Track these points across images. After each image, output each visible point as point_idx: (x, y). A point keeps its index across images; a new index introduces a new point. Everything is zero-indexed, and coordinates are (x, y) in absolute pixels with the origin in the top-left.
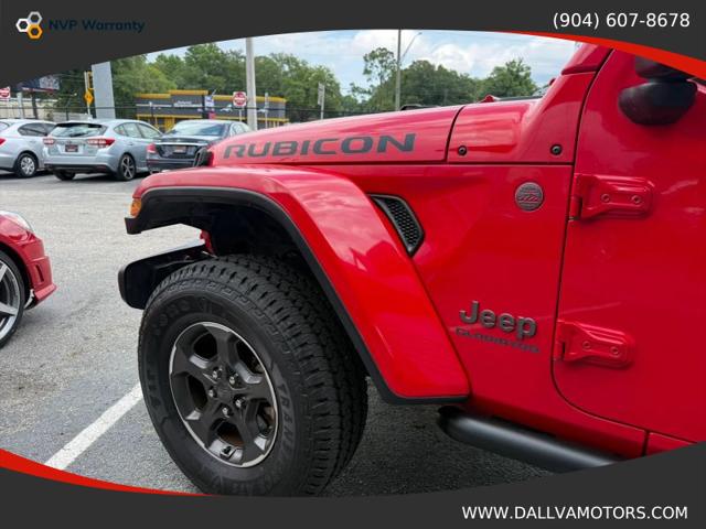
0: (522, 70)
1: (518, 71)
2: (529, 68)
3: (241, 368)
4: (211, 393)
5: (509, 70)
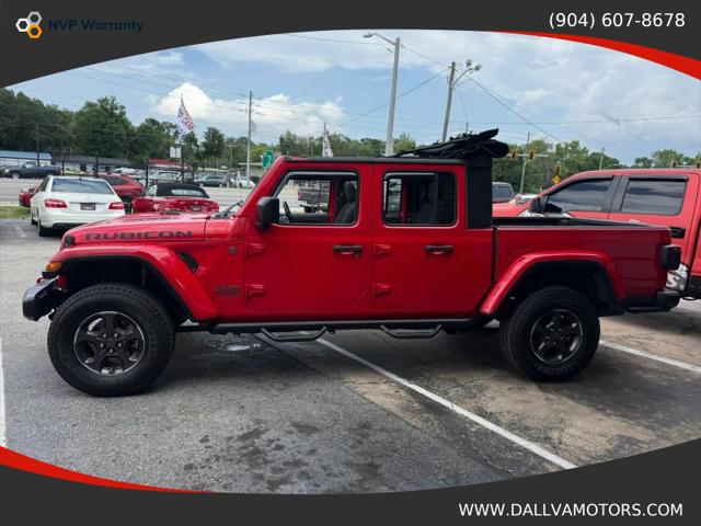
0: (116, 109)
1: (112, 109)
2: (123, 107)
3: (118, 330)
4: (102, 345)
5: (102, 106)
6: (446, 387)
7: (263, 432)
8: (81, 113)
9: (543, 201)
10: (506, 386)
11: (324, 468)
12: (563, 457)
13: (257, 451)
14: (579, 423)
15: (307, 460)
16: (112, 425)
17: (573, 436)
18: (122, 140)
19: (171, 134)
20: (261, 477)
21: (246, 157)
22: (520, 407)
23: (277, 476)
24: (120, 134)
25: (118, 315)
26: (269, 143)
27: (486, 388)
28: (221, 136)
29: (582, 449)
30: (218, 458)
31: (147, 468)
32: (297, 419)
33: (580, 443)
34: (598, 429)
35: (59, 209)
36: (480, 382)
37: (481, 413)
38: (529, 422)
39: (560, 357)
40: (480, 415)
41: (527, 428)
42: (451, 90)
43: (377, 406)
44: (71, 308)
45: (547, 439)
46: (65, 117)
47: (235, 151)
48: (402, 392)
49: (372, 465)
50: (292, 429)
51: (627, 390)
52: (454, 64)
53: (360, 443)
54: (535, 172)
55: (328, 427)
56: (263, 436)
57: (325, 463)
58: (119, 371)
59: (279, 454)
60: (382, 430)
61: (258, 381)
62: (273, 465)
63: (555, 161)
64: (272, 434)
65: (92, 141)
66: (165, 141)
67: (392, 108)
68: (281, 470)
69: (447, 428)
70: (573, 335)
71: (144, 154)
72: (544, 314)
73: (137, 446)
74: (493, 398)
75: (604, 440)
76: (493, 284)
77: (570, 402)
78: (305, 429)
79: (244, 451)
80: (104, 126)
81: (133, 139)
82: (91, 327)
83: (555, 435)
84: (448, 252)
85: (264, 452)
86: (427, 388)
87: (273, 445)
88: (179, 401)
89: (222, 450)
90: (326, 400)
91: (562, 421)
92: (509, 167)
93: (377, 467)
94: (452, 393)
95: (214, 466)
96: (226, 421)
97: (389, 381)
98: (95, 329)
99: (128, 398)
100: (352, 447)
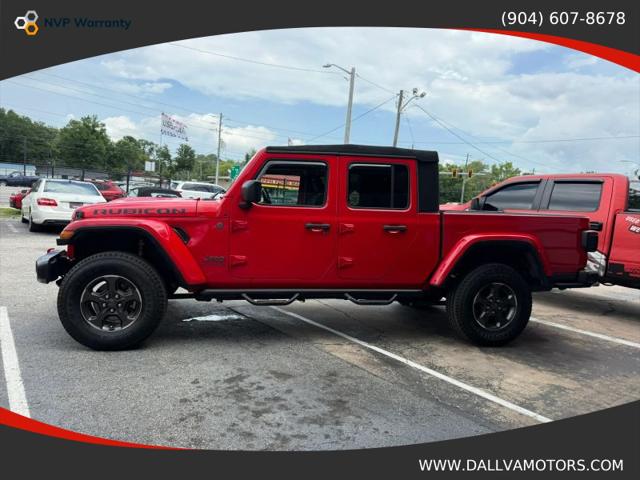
0: (98, 126)
1: (94, 126)
2: (104, 125)
3: (119, 292)
4: (104, 305)
5: (84, 124)
6: (401, 348)
7: (244, 377)
8: (65, 130)
9: (482, 201)
10: (452, 349)
11: (300, 403)
12: (502, 398)
13: (241, 391)
14: (516, 376)
15: (284, 396)
16: (114, 371)
17: (510, 384)
18: (101, 154)
19: (147, 150)
20: (246, 408)
21: (214, 172)
22: (465, 364)
23: (260, 408)
24: (100, 149)
25: (120, 279)
26: (235, 160)
27: (436, 349)
28: (192, 152)
29: (518, 393)
30: (208, 395)
31: (148, 401)
32: (275, 368)
33: (516, 389)
34: (531, 380)
35: (49, 207)
36: (430, 345)
37: (432, 366)
38: (474, 375)
39: (498, 325)
40: (431, 368)
41: (471, 378)
42: (399, 115)
43: (342, 360)
44: (80, 271)
45: (489, 386)
46: (51, 133)
47: (204, 167)
48: (363, 351)
49: (340, 401)
50: (270, 375)
51: (555, 353)
52: (402, 91)
53: (330, 386)
54: (473, 189)
55: (301, 375)
56: (245, 380)
57: (301, 399)
58: (117, 329)
59: (260, 392)
60: (347, 377)
61: (238, 341)
62: (256, 400)
63: (491, 179)
64: (253, 379)
65: (75, 155)
66: (140, 156)
67: (348, 129)
68: (264, 404)
69: (403, 376)
70: (509, 305)
71: (121, 167)
72: (484, 286)
73: (137, 386)
74: (441, 357)
75: (536, 388)
76: (442, 260)
77: (508, 361)
78: (283, 376)
79: (231, 390)
80: (86, 141)
81: (112, 153)
82: (95, 289)
83: (495, 383)
84: (402, 231)
85: (247, 391)
86: (385, 348)
87: (255, 386)
88: (170, 355)
89: (211, 389)
90: (298, 356)
91: (501, 373)
92: (449, 185)
93: (345, 402)
94: (406, 352)
95: (206, 400)
96: (213, 369)
97: (351, 343)
98: (98, 291)
99: (125, 352)
100: (323, 389)
